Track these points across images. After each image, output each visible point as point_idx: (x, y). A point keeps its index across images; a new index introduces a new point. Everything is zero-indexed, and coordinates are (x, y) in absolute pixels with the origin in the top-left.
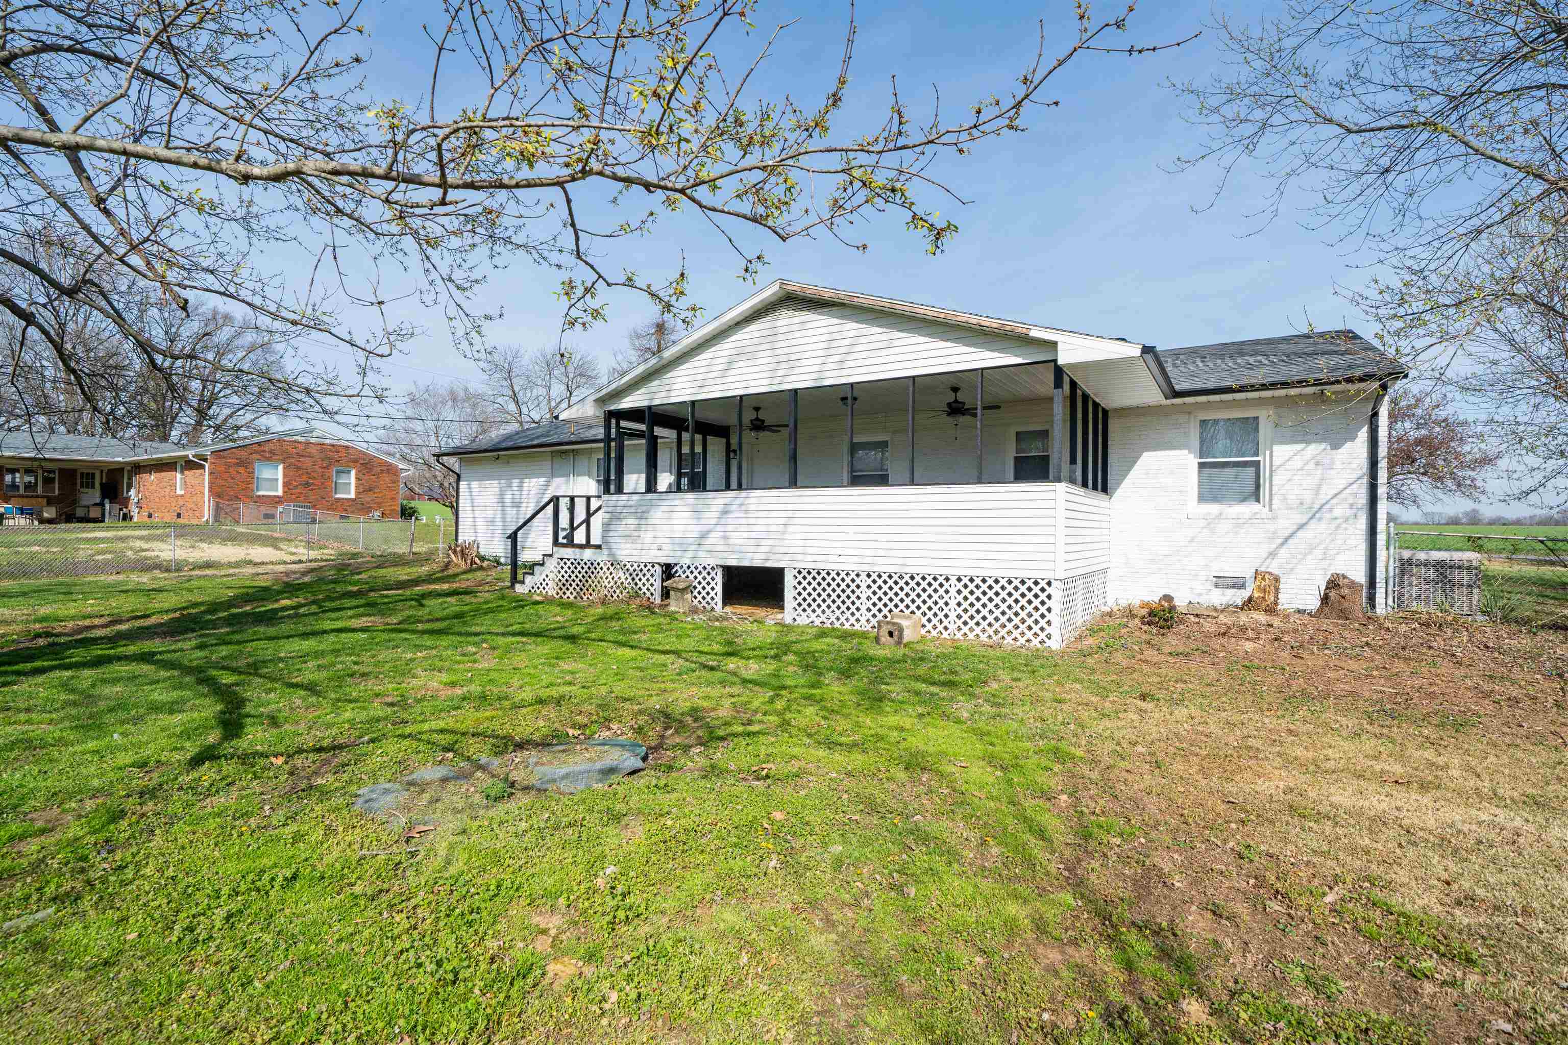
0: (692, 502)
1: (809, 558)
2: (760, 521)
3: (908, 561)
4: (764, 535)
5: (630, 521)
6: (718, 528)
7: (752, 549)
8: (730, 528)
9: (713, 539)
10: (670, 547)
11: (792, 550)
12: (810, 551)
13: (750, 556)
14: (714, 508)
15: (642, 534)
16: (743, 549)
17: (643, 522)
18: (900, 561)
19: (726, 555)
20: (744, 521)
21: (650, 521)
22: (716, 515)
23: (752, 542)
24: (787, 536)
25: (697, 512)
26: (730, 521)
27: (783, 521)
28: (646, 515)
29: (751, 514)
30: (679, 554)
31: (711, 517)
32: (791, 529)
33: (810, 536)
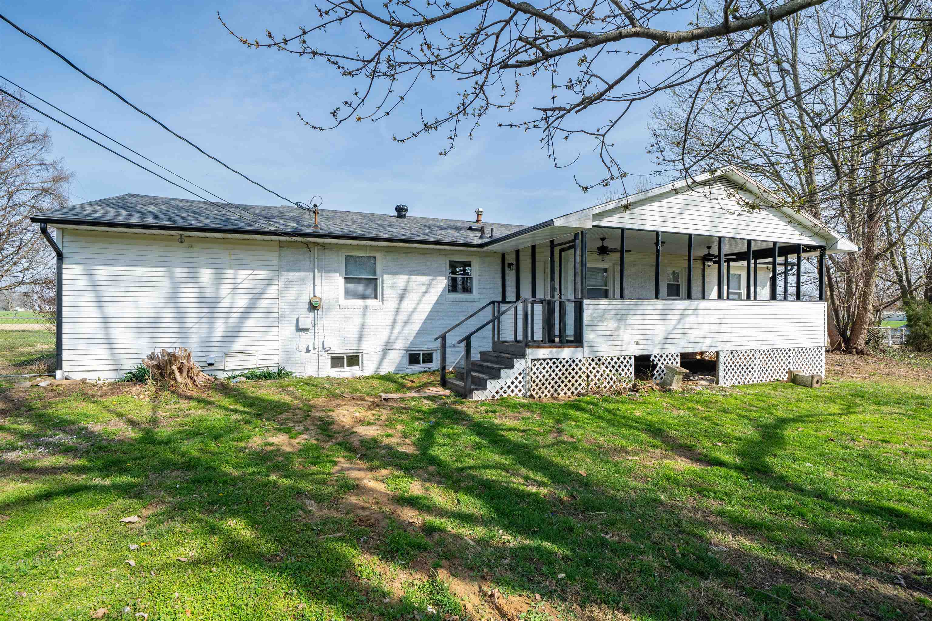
0: (660, 307)
1: (733, 344)
2: (706, 321)
3: (776, 342)
4: (707, 330)
5: (611, 323)
6: (679, 326)
7: (702, 340)
8: (687, 326)
9: (676, 335)
10: (645, 342)
11: (725, 339)
12: (733, 339)
13: (700, 345)
14: (676, 312)
15: (621, 332)
16: (697, 340)
17: (622, 323)
18: (772, 342)
19: (686, 345)
20: (696, 322)
21: (628, 322)
22: (678, 317)
23: (701, 335)
24: (722, 330)
25: (664, 315)
26: (687, 321)
27: (719, 321)
28: (624, 317)
29: (700, 317)
30: (651, 347)
31: (673, 318)
32: (723, 325)
33: (733, 330)
